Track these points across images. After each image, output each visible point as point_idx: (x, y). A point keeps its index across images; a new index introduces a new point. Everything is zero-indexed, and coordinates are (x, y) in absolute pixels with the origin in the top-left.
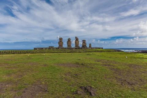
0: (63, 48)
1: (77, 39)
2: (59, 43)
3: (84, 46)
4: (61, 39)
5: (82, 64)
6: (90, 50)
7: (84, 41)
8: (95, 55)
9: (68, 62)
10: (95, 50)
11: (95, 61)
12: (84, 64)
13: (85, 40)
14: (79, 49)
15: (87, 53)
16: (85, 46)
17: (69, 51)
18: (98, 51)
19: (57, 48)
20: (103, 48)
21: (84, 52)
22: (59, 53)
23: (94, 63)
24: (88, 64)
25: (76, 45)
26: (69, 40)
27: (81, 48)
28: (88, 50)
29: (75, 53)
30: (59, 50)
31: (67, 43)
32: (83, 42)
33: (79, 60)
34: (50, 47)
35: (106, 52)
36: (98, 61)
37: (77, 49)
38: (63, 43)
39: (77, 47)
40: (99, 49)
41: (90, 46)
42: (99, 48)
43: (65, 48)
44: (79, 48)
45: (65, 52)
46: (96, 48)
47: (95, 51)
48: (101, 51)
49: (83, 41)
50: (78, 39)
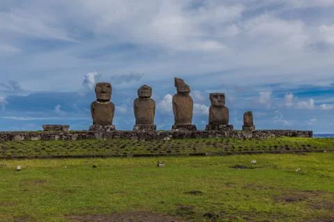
0: (114, 134)
1: (182, 91)
2: (93, 110)
3: (218, 124)
4: (103, 90)
5: (210, 216)
6: (249, 144)
7: (217, 101)
8: (275, 167)
9: (136, 206)
10: (270, 141)
11: (276, 199)
12: (216, 213)
13: (222, 96)
14: (193, 136)
15: (234, 159)
16: (225, 121)
17: (142, 149)
18: (288, 149)
19: (82, 136)
20: (310, 134)
21: (219, 154)
22: (91, 161)
23: (268, 208)
24: (241, 213)
25: (177, 121)
26: (144, 95)
27: (204, 135)
28: (237, 143)
29: (177, 160)
30: (92, 142)
31: (136, 108)
32: (214, 106)
33: (194, 193)
34: (47, 128)
35: (325, 155)
36: (289, 201)
37: (181, 136)
38: (112, 107)
39: (184, 129)
40: (293, 140)
41: (248, 125)
42: (294, 134)
43: (125, 135)
44: (194, 134)
45: (125, 156)
46: (278, 133)
47: (275, 150)
48: (305, 150)
49: (213, 96)
50: (186, 87)
